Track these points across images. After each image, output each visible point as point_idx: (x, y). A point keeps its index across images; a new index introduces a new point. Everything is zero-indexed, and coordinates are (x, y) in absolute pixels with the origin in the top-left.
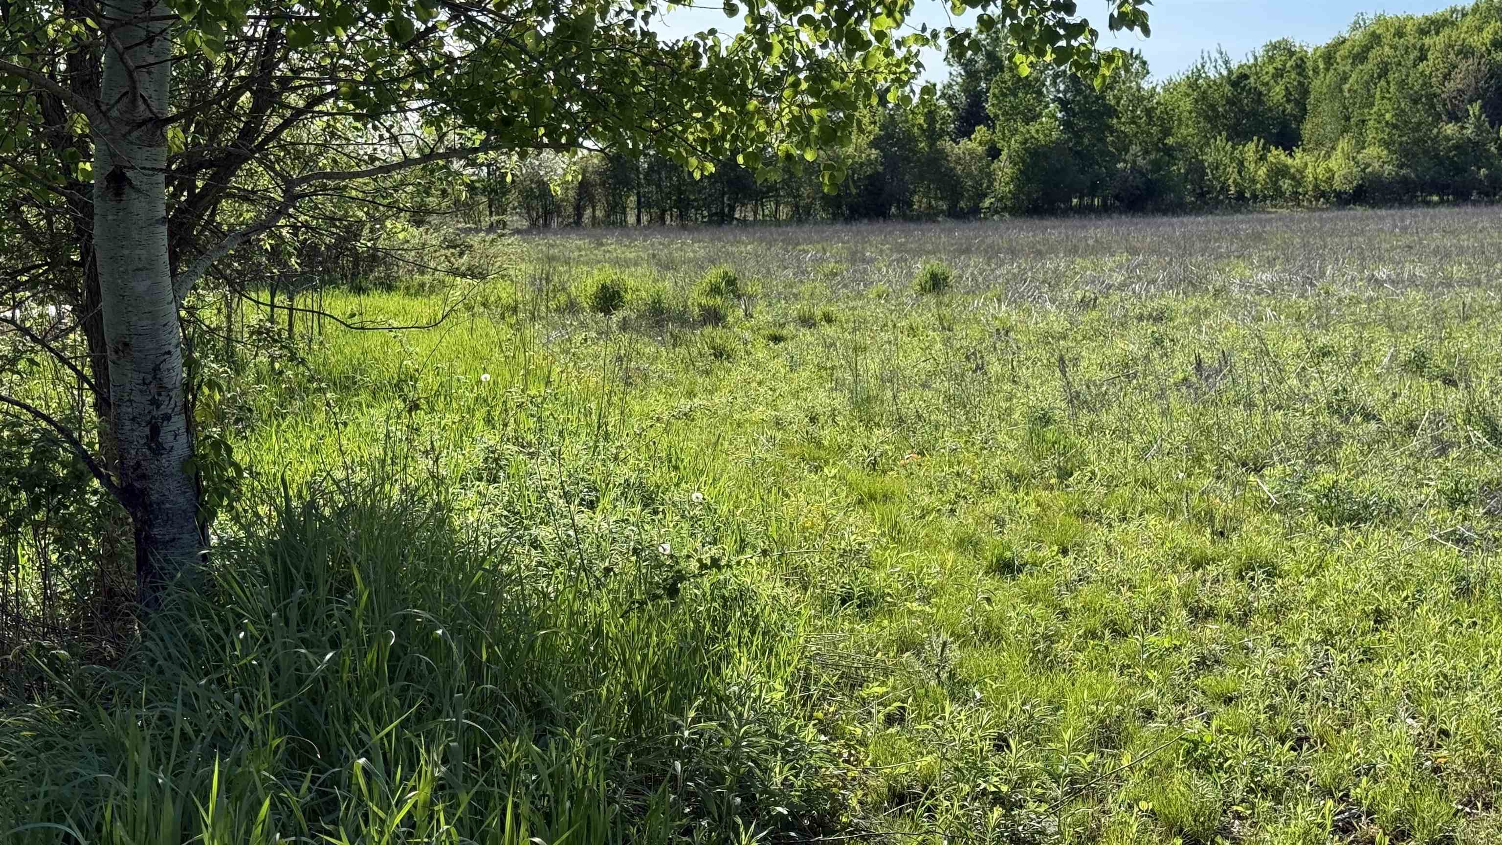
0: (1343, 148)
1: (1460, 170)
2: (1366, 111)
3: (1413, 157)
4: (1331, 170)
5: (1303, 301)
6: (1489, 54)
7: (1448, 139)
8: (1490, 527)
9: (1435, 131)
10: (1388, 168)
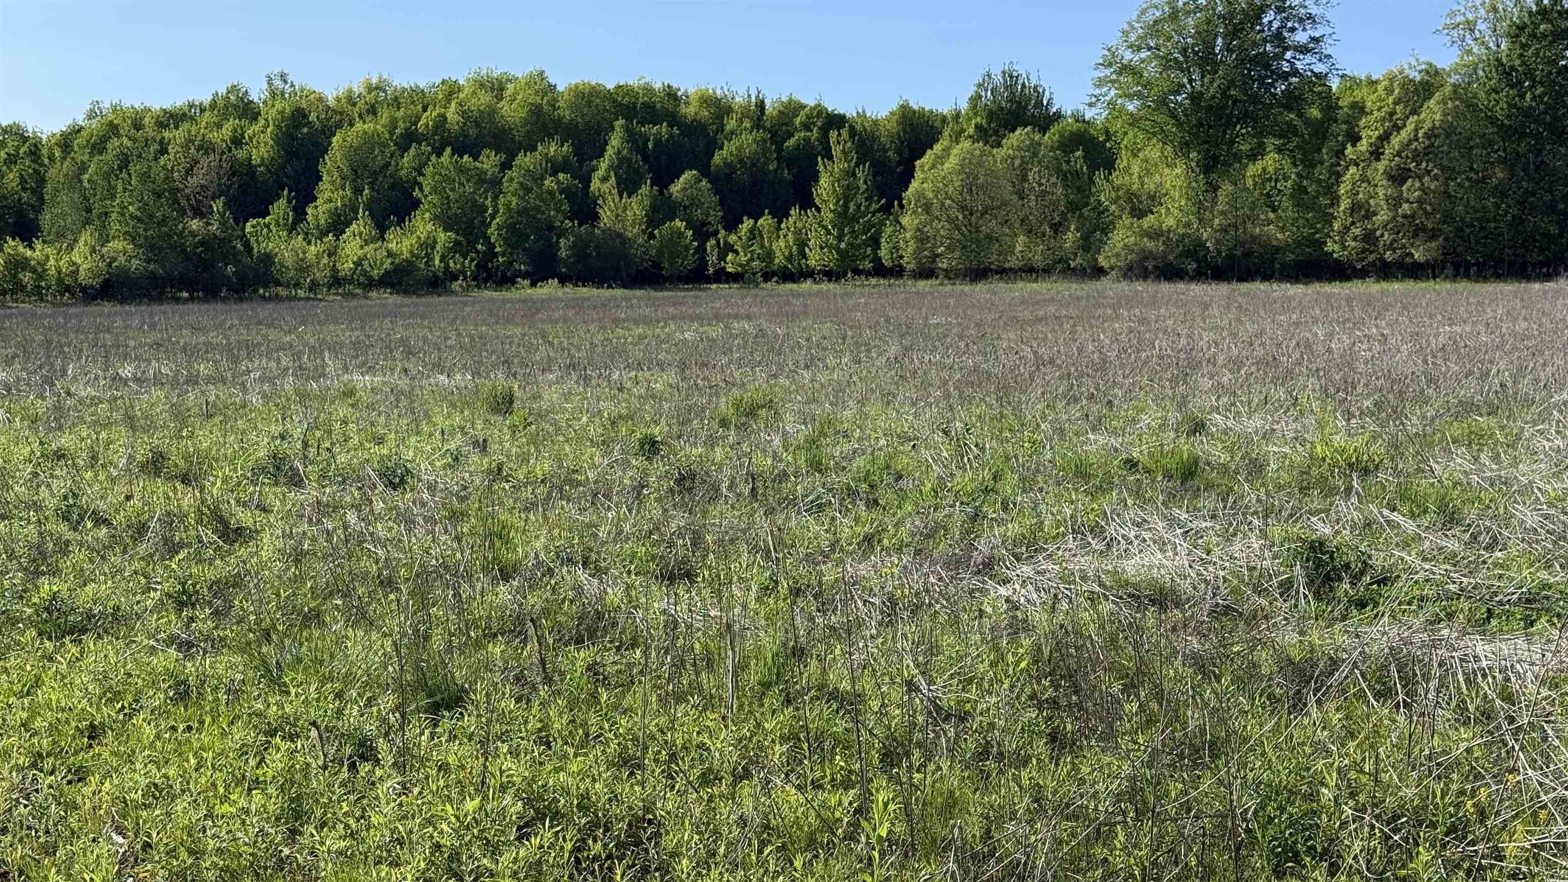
0: (86, 241)
1: (207, 266)
2: (108, 202)
3: (160, 252)
4: (74, 264)
5: (40, 401)
6: (230, 150)
7: (193, 234)
8: (216, 628)
9: (180, 227)
10: (135, 263)
